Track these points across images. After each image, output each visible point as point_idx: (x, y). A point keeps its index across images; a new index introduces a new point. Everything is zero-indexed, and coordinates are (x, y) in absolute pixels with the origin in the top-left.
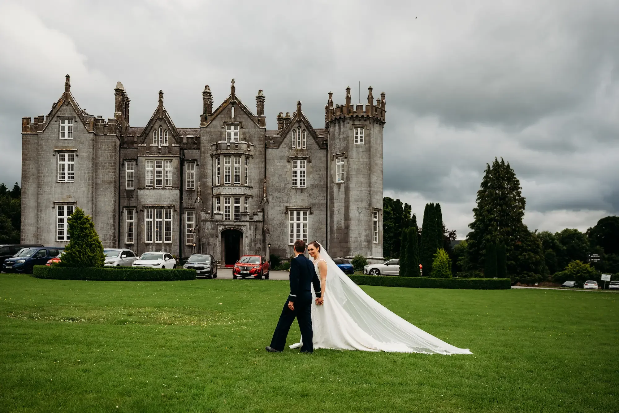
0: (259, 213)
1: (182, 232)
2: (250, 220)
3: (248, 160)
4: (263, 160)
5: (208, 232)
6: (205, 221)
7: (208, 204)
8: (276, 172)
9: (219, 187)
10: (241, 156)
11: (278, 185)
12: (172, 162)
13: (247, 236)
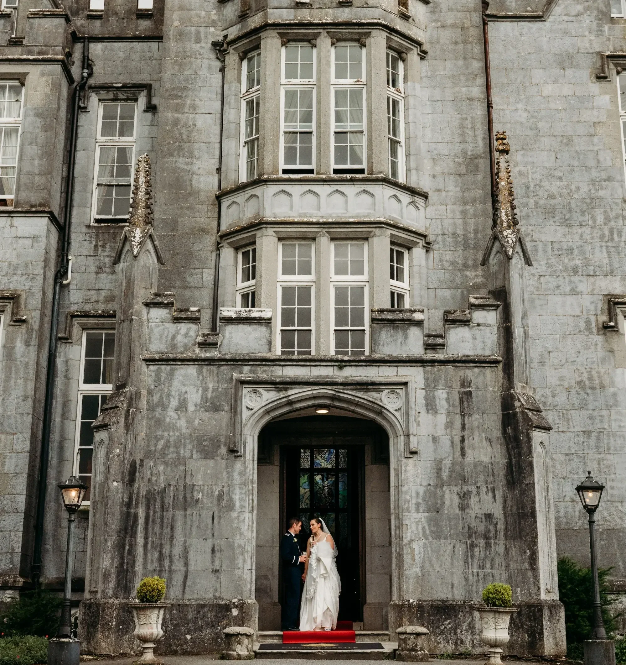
0: (478, 316)
1: (55, 437)
2: (430, 356)
3: (401, 65)
4: (477, 65)
5: (182, 424)
6: (166, 361)
7: (193, 280)
8: (543, 126)
9: (250, 192)
10: (368, 34)
11: (554, 190)
12: (24, 89)
13: (414, 445)
